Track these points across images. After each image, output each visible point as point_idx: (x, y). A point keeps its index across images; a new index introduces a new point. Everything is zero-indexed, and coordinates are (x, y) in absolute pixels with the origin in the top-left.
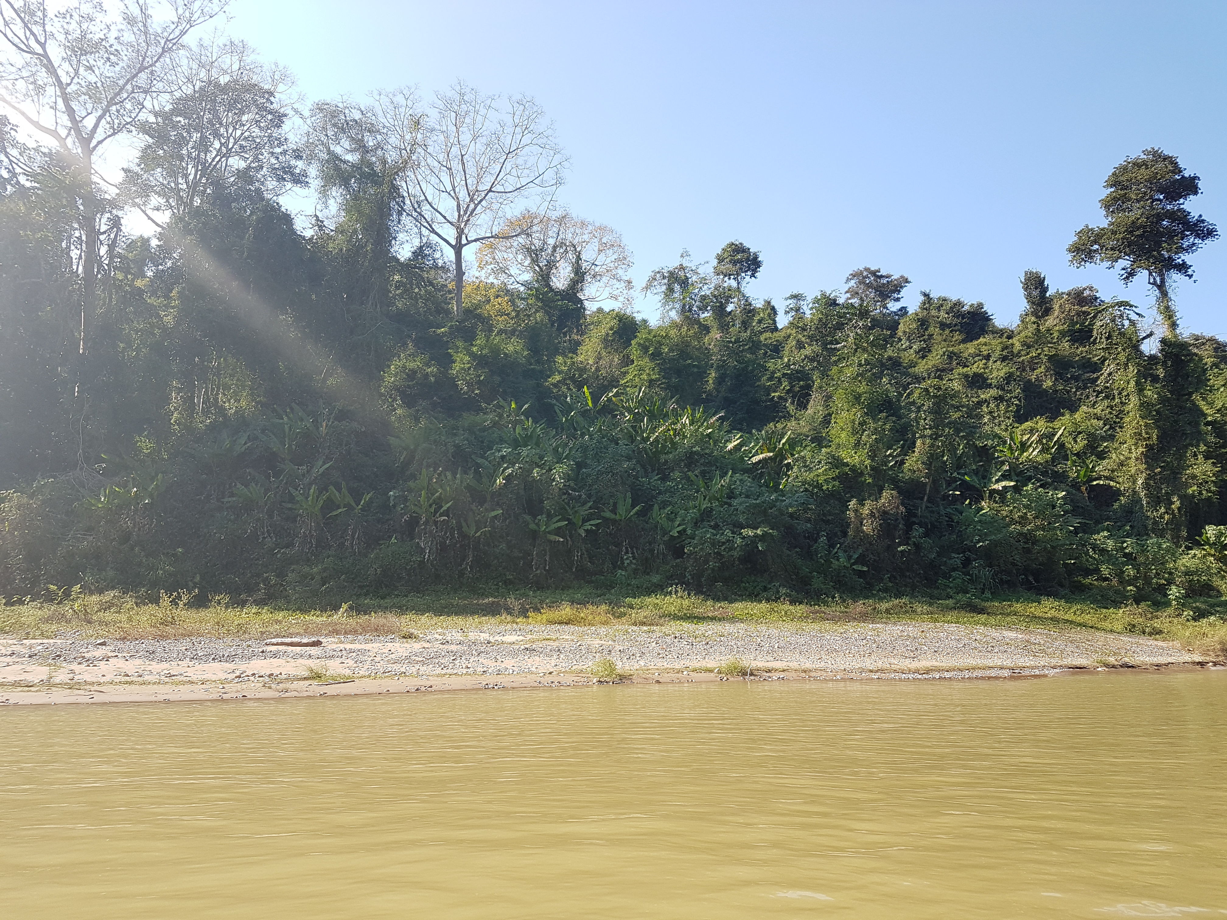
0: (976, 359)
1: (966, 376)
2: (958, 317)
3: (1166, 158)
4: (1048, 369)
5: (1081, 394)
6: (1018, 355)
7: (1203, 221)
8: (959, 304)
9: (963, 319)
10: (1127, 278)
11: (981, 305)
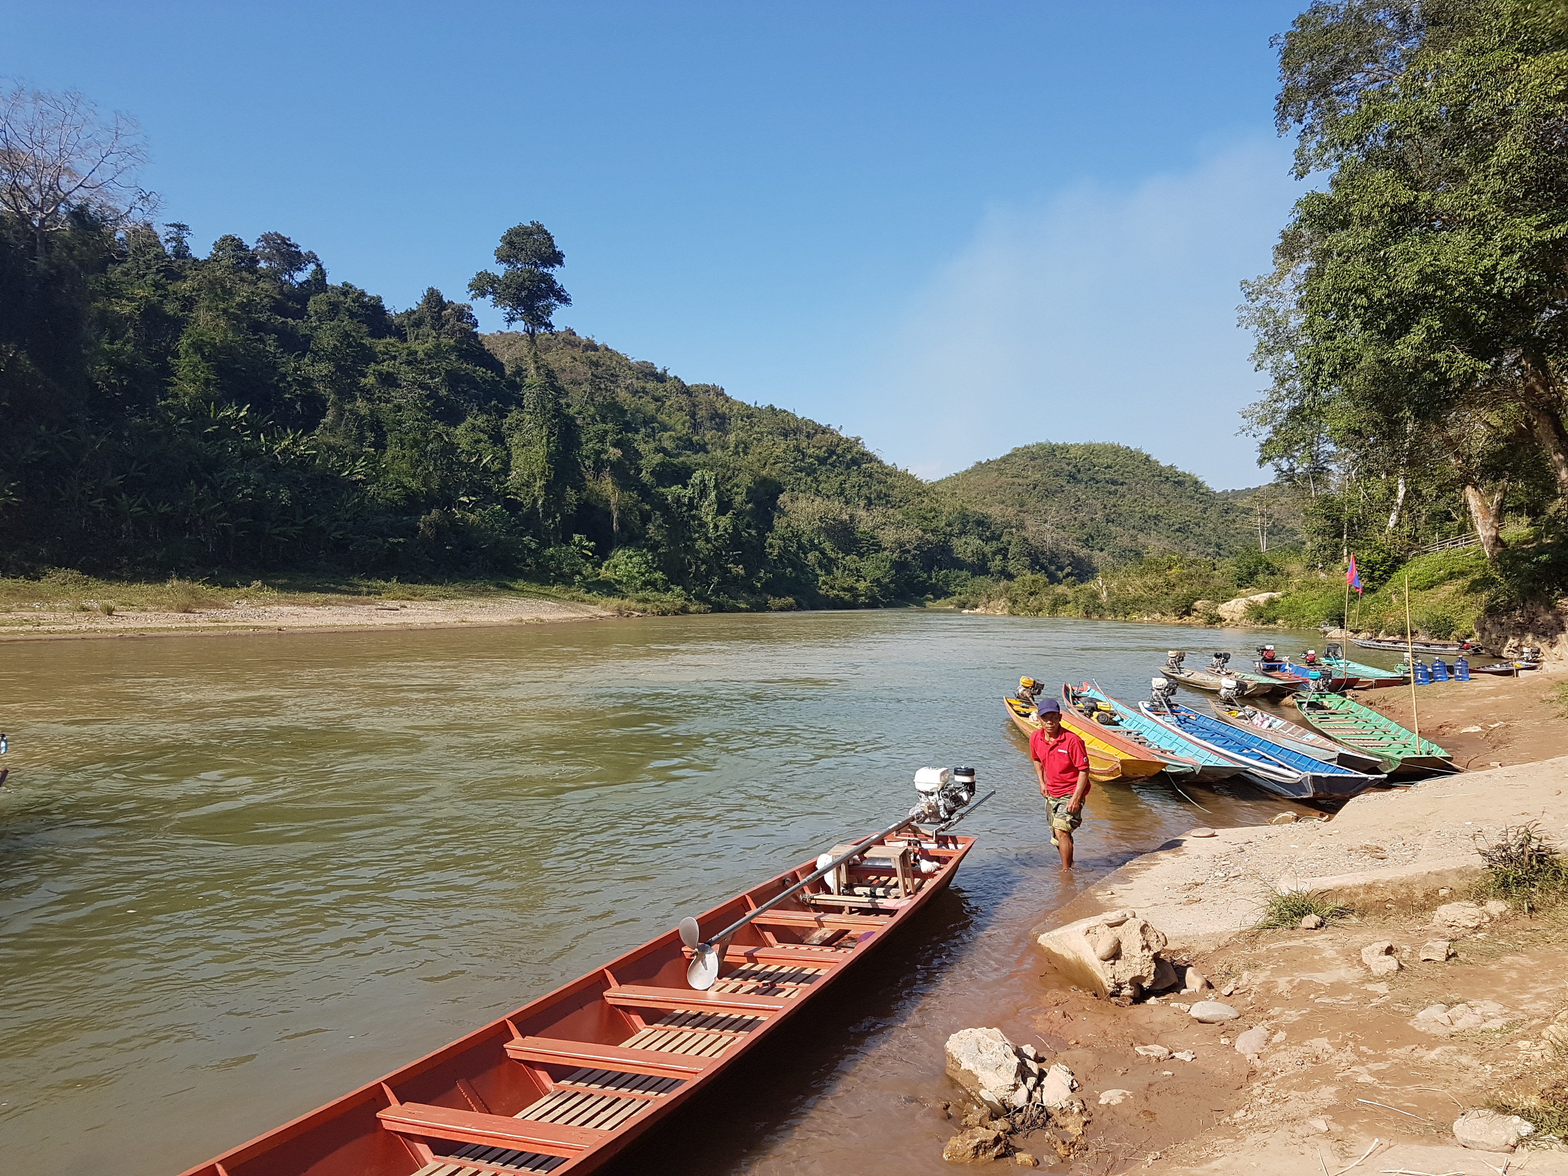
0: (385, 357)
1: (380, 374)
2: (363, 308)
3: (546, 232)
4: (443, 380)
5: (467, 406)
6: (421, 362)
7: (563, 291)
8: (363, 294)
9: (367, 310)
10: (509, 321)
11: (379, 299)
